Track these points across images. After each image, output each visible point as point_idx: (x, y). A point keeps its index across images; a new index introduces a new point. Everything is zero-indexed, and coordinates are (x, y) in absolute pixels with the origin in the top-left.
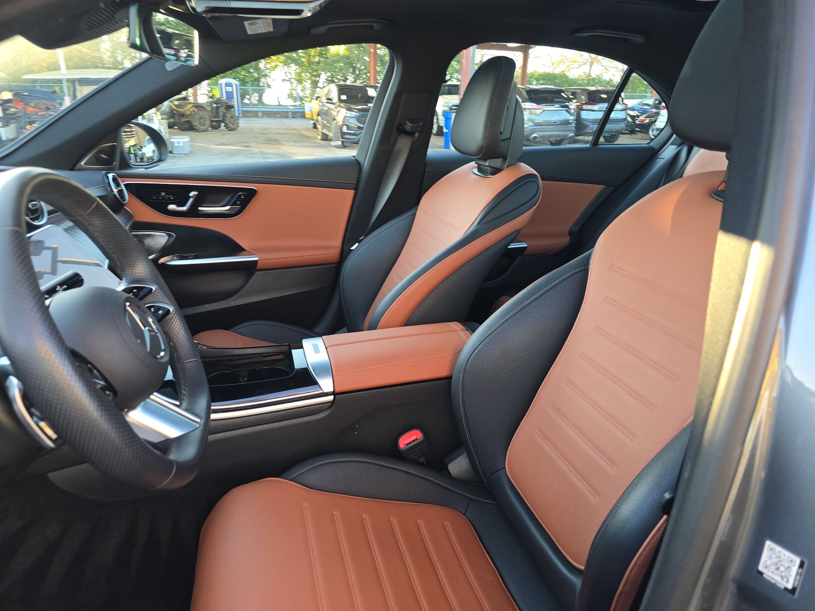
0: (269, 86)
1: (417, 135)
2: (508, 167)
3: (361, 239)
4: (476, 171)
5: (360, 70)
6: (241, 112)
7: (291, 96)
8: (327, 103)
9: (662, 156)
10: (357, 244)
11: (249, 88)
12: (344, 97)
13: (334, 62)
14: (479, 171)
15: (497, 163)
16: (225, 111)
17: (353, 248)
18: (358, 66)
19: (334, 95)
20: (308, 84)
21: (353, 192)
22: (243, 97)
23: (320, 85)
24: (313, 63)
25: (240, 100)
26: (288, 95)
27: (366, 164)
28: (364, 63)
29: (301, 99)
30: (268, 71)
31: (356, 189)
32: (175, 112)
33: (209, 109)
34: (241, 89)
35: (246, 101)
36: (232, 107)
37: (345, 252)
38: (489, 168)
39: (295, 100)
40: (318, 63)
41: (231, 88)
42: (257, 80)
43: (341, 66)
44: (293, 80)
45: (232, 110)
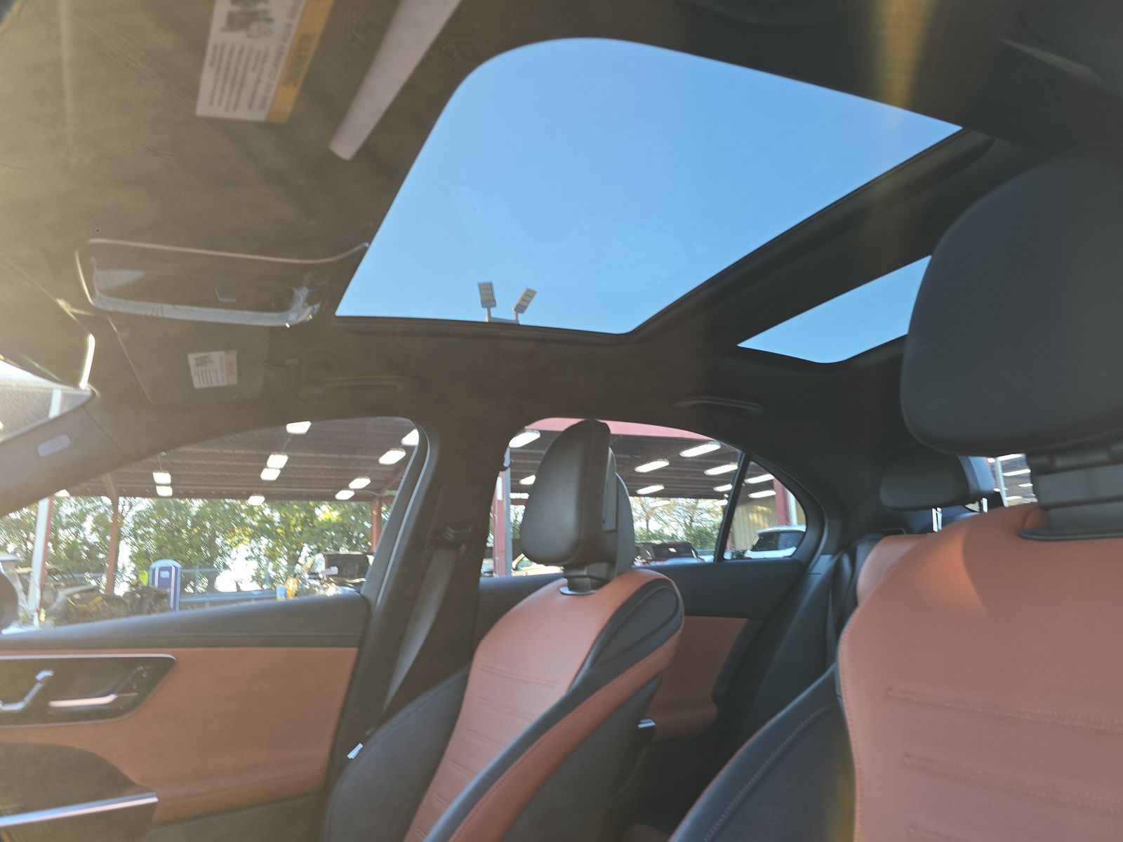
0: (226, 567)
1: (464, 547)
2: (619, 574)
3: (368, 733)
4: (566, 590)
5: (358, 539)
6: (177, 604)
7: (257, 578)
8: (310, 578)
9: (816, 570)
10: (360, 746)
11: (196, 571)
12: (335, 570)
13: (323, 531)
14: (570, 589)
15: (600, 569)
16: (153, 603)
17: (352, 755)
18: (356, 534)
19: (321, 568)
20: (283, 562)
21: (352, 652)
22: (184, 584)
23: (301, 560)
24: (292, 534)
25: (178, 587)
26: (253, 577)
27: (379, 600)
28: (364, 530)
29: (272, 581)
30: (227, 548)
31: (361, 646)
32: (72, 610)
33: (128, 601)
34: (185, 574)
35: (189, 590)
36: (167, 596)
37: (336, 765)
38: (588, 579)
39: (261, 583)
40: (300, 533)
41: (167, 573)
42: (211, 560)
43: (332, 536)
44: (262, 557)
45: (165, 600)
